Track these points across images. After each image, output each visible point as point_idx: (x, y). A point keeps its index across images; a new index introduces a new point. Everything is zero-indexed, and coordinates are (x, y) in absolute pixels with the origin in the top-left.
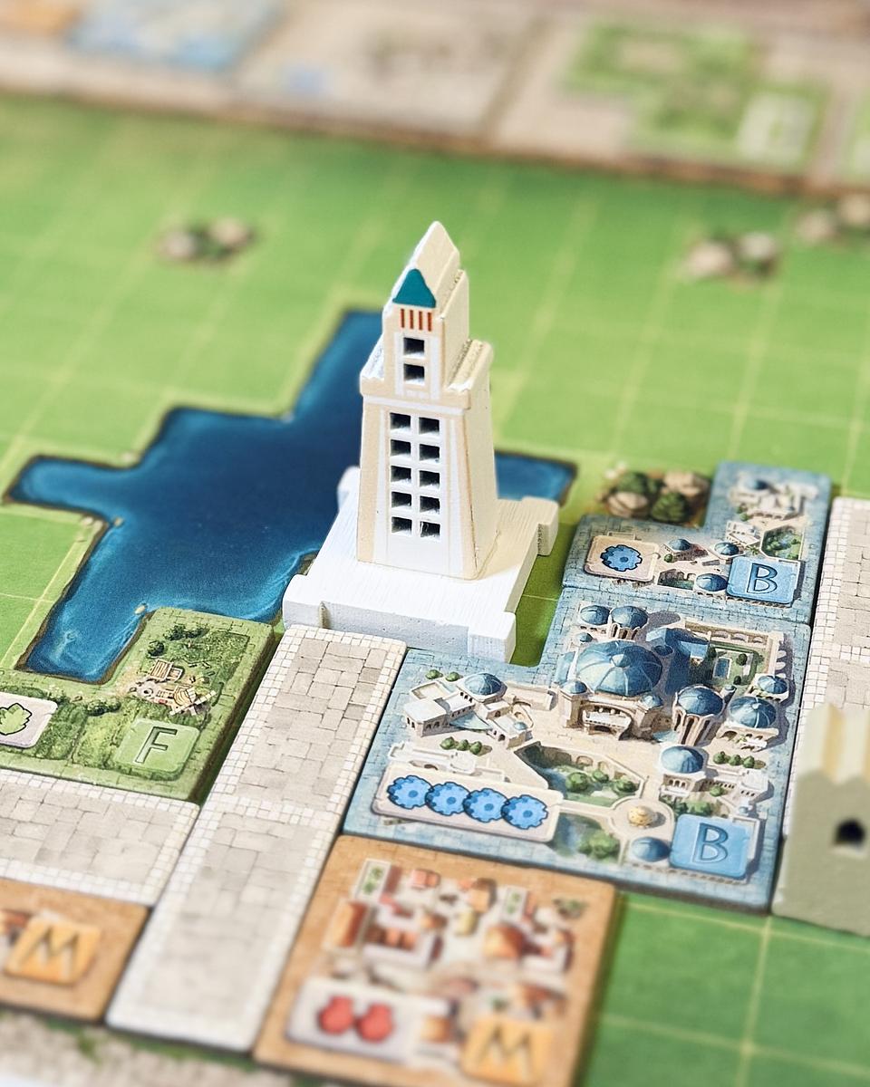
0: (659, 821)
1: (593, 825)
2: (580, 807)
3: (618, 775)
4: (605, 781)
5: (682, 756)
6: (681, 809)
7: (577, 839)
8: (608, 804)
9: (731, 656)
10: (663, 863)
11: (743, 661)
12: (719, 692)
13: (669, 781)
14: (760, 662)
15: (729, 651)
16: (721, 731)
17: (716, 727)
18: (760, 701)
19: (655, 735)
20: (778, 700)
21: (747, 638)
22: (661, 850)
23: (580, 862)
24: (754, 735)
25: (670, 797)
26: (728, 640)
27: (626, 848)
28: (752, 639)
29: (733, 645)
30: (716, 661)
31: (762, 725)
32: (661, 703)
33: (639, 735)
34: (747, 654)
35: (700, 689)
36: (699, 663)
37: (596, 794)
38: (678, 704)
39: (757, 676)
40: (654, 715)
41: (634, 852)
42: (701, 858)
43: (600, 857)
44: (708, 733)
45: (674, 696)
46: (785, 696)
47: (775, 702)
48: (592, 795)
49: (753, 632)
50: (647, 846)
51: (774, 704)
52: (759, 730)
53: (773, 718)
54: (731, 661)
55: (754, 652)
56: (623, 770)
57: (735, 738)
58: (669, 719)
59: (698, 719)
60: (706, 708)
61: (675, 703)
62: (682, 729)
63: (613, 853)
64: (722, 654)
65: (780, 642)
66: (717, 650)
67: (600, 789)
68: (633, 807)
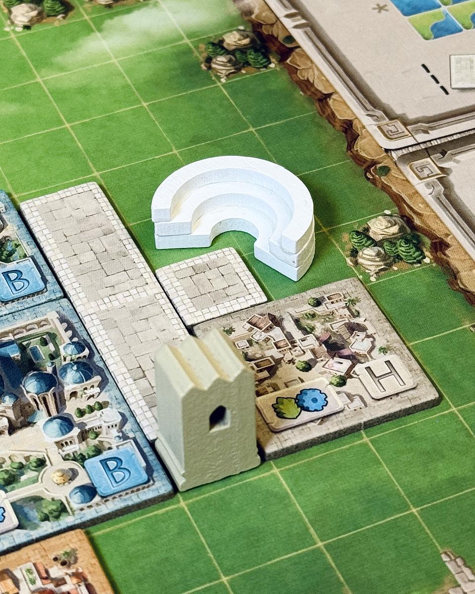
0: (74, 474)
1: (37, 499)
2: (20, 492)
3: (27, 458)
4: (21, 467)
5: (56, 424)
6: (81, 459)
7: (34, 514)
8: (36, 481)
9: (35, 343)
10: (97, 499)
11: (45, 343)
12: (46, 370)
13: (60, 445)
14: (55, 337)
15: (31, 341)
16: (67, 395)
17: (61, 395)
18: (75, 363)
19: (29, 420)
20: (85, 356)
21: (36, 326)
22: (89, 491)
23: (47, 527)
24: (88, 387)
25: (68, 455)
26: (25, 334)
27: (69, 503)
28: (40, 325)
29: (31, 335)
30: (28, 351)
31: (88, 378)
32: (17, 398)
33: (19, 425)
34: (45, 337)
35: (33, 375)
36: (19, 357)
37: (23, 478)
38: (28, 392)
39: (61, 347)
40: (18, 408)
41: (75, 502)
42: (117, 482)
43: (57, 518)
44: (60, 402)
45: (21, 388)
46: (86, 352)
47: (84, 359)
48: (21, 480)
49: (36, 320)
50: (79, 493)
51: (85, 360)
52: (89, 382)
53: (91, 370)
54: (38, 346)
55: (47, 333)
56: (27, 454)
57: (79, 394)
58: (29, 404)
59: (48, 395)
60: (46, 386)
61: (25, 392)
62: (42, 407)
63: (62, 510)
64: (28, 344)
65: (57, 318)
66: (25, 343)
67: (23, 474)
68: (51, 473)
